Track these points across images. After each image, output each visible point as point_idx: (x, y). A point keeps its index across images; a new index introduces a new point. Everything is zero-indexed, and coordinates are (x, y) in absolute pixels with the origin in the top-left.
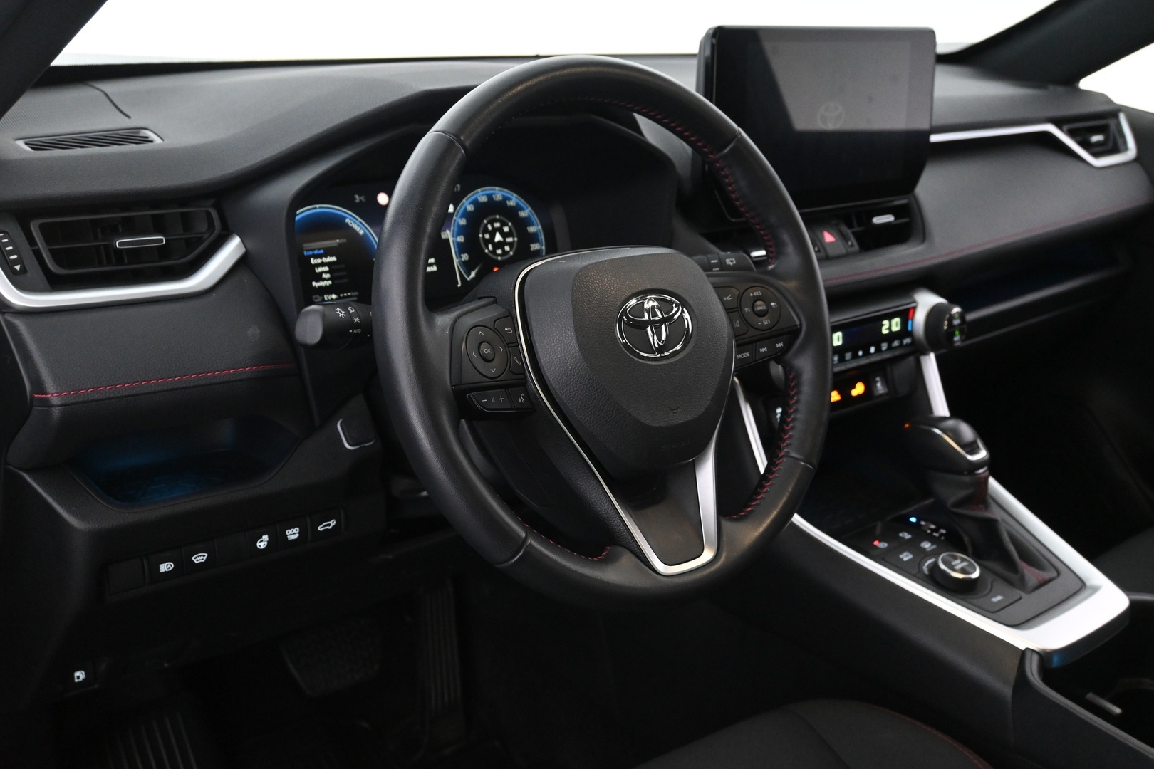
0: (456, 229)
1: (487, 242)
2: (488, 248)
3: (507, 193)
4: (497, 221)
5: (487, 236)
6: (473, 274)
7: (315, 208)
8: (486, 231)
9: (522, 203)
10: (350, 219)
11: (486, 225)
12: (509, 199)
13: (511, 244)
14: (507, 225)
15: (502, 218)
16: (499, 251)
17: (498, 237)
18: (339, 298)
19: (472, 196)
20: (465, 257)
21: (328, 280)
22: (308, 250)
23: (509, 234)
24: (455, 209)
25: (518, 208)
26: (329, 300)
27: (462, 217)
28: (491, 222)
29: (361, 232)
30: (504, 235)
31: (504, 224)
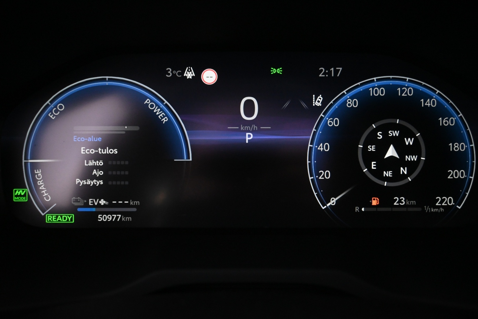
0: (319, 132)
1: (368, 157)
2: (369, 166)
3: (423, 87)
4: (395, 127)
5: (372, 148)
6: (333, 201)
7: (104, 80)
8: (372, 139)
9: (448, 104)
10: (152, 101)
11: (376, 131)
12: (427, 97)
13: (412, 166)
14: (411, 135)
15: (404, 123)
16: (388, 174)
17: (392, 152)
18: (111, 205)
19: (359, 87)
20: (326, 174)
21: (99, 178)
22: (79, 136)
23: (414, 150)
24: (324, 103)
25: (440, 111)
26: (94, 206)
27: (333, 116)
28: (385, 129)
29: (165, 120)
30: (401, 149)
31: (405, 133)
